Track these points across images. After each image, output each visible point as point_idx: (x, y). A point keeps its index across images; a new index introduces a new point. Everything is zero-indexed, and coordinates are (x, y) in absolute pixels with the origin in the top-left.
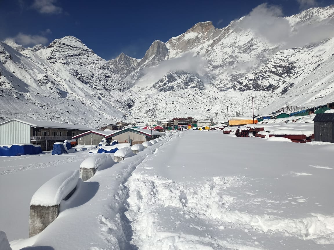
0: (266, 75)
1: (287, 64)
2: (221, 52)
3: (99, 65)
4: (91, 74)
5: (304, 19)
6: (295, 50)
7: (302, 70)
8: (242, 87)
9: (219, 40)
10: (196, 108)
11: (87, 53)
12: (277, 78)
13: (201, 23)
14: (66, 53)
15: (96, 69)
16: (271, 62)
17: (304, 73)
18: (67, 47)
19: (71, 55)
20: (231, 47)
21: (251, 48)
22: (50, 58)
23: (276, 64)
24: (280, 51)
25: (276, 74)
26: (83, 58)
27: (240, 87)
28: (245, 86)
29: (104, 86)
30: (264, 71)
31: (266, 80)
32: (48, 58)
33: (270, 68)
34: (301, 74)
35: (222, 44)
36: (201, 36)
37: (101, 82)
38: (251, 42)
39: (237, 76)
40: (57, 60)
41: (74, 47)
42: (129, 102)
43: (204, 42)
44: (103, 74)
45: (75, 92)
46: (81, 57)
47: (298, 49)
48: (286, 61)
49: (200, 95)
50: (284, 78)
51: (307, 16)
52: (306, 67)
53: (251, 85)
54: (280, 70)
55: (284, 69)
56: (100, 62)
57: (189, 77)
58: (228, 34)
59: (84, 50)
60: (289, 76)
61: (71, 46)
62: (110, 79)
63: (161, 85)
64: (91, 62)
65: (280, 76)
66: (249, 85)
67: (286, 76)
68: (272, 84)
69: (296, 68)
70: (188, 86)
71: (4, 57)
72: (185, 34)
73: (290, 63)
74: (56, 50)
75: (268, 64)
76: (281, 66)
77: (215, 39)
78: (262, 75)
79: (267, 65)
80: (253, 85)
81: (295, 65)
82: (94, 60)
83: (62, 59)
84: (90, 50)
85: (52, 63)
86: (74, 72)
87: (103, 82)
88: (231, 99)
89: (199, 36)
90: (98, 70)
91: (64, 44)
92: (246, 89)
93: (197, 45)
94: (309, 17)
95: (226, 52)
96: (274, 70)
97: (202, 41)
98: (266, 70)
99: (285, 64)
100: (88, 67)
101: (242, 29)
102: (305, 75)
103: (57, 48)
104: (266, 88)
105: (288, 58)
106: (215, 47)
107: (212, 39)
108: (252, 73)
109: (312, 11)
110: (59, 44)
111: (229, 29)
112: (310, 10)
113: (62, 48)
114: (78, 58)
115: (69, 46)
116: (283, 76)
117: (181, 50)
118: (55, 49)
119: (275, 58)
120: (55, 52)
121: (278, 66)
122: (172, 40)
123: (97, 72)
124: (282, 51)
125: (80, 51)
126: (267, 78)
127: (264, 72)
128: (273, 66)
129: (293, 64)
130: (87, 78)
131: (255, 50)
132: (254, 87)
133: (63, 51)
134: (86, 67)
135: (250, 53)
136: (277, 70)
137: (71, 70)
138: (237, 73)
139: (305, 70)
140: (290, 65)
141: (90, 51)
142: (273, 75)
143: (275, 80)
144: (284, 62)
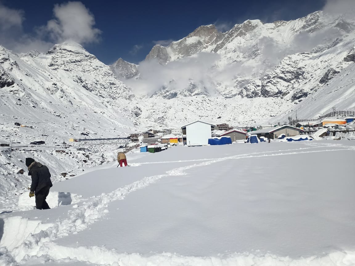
0: (274, 81)
1: (296, 69)
2: (225, 57)
3: (102, 71)
4: (95, 81)
5: (310, 23)
6: (303, 55)
7: (311, 75)
8: (249, 93)
9: (223, 44)
10: (206, 115)
11: (89, 59)
12: (286, 84)
13: (203, 26)
14: (68, 59)
15: (100, 75)
16: (279, 68)
17: (313, 78)
18: (68, 53)
19: (73, 61)
20: (235, 51)
21: (256, 52)
22: (52, 65)
23: (284, 69)
24: (288, 56)
25: (285, 80)
26: (86, 64)
27: (247, 94)
28: (253, 93)
29: (109, 94)
30: (272, 77)
31: (274, 86)
32: (50, 65)
33: (278, 73)
34: (310, 80)
35: (226, 48)
36: (203, 40)
37: (106, 89)
38: (256, 47)
39: (243, 82)
40: (59, 67)
41: (76, 53)
42: (136, 110)
43: (207, 46)
44: (107, 81)
45: (83, 100)
46: (84, 63)
47: (306, 54)
48: (294, 66)
49: (208, 102)
50: (293, 84)
51: (313, 19)
52: (315, 72)
53: (259, 92)
54: (289, 76)
55: (292, 75)
56: (103, 68)
57: (193, 83)
58: (232, 38)
59: (86, 56)
60: (298, 82)
61: (73, 52)
62: (115, 86)
63: (163, 93)
64: (94, 68)
65: (288, 82)
66: (257, 92)
67: (294, 82)
68: (281, 91)
69: (304, 74)
70: (192, 93)
71: (9, 65)
72: (187, 39)
73: (298, 69)
74: (58, 56)
75: (276, 69)
76: (289, 72)
77: (218, 43)
78: (271, 81)
79: (275, 71)
80: (261, 92)
81: (303, 70)
82: (97, 66)
83: (65, 66)
84: (93, 55)
85: (54, 69)
86: (78, 79)
87: (108, 90)
88: (240, 107)
89: (202, 40)
90: (102, 77)
91: (65, 50)
92: (253, 95)
93: (199, 50)
94: (314, 20)
95: (230, 57)
96: (282, 75)
97: (204, 46)
98: (274, 76)
99: (294, 69)
100: (91, 73)
101: (246, 33)
102: (315, 80)
103: (58, 54)
104: (274, 95)
105: (296, 63)
106: (218, 52)
107: (215, 44)
108: (260, 79)
109: (318, 14)
110: (60, 49)
111: (233, 33)
112: (316, 13)
113: (63, 54)
114: (80, 64)
115: (71, 51)
116: (292, 82)
117: (183, 55)
118: (56, 55)
119: (282, 63)
120: (56, 58)
121: (287, 72)
122: (173, 45)
123: (101, 79)
124: (290, 56)
125: (82, 57)
126: (275, 84)
128: (282, 72)
129: (301, 69)
130: (92, 85)
131: (260, 55)
132: (262, 94)
133: (65, 57)
134: (89, 74)
135: (255, 58)
136: (286, 76)
137: (74, 78)
138: (242, 79)
139: (314, 76)
140: (298, 71)
141: (92, 57)
142: (282, 81)
143: (284, 86)
144: (293, 67)
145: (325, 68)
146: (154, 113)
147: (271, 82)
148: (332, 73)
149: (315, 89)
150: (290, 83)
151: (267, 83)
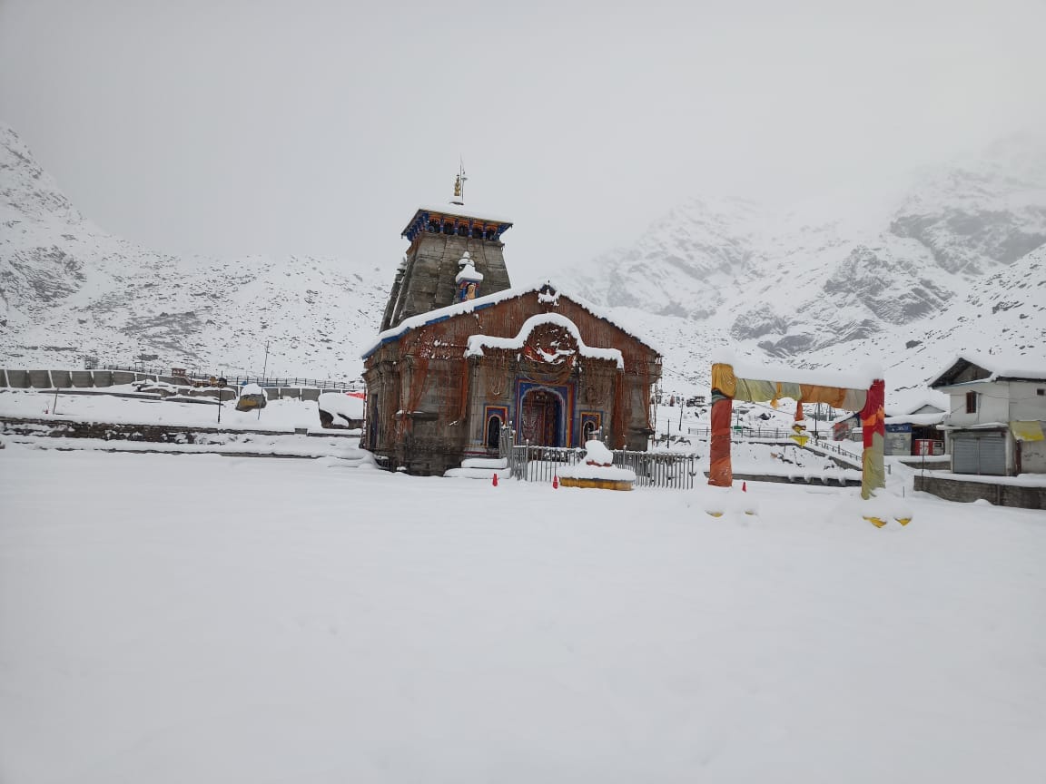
0: (655, 269)
1: (722, 241)
7: (780, 266)
12: (695, 285)
17: (792, 275)
23: (686, 236)
25: (690, 271)
30: (646, 254)
31: (655, 283)
33: (665, 245)
34: (780, 280)
48: (716, 232)
52: (790, 259)
54: (700, 260)
55: (712, 257)
65: (701, 278)
68: (680, 304)
69: (753, 260)
73: (730, 241)
76: (700, 245)
78: (642, 265)
81: (746, 247)
96: (680, 254)
98: (652, 251)
99: (716, 241)
102: (800, 281)
105: (722, 223)
116: (712, 279)
121: (695, 245)
126: (658, 279)
127: (646, 258)
128: (677, 243)
129: (739, 243)
136: (691, 258)
140: (730, 248)
142: (678, 271)
143: (686, 289)
144: (712, 233)
145: (823, 249)
146: (145, 292)
147: (642, 268)
148: (867, 263)
149: (812, 310)
150: (706, 282)
151: (630, 271)
